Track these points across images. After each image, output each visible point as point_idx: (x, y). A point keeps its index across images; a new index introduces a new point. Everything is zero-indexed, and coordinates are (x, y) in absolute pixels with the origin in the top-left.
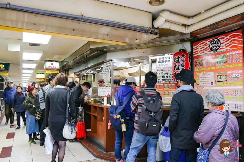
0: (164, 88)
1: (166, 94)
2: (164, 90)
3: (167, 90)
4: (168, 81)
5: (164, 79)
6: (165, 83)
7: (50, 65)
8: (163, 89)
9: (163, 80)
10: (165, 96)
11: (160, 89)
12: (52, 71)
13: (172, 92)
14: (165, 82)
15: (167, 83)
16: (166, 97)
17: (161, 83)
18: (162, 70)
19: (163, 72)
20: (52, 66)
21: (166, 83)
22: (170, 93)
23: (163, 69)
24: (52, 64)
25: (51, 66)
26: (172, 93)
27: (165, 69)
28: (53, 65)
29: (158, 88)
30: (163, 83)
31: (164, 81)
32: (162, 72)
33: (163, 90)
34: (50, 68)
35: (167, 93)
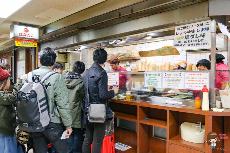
7: (23, 32)
12: (26, 42)
20: (27, 33)
24: (26, 30)
25: (25, 33)
34: (23, 36)
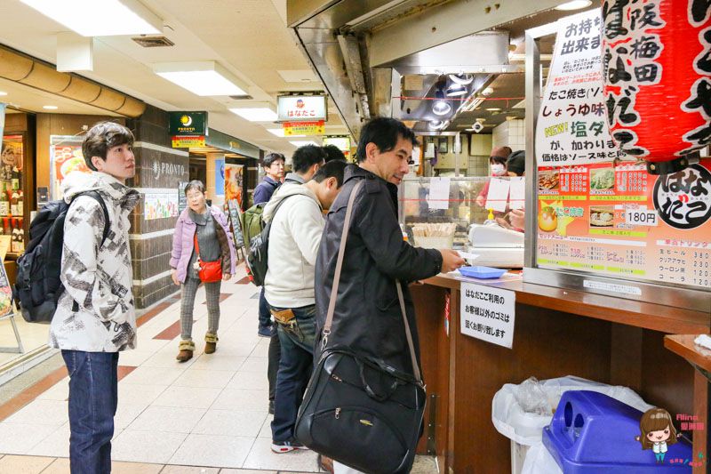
0: (592, 191)
1: (598, 222)
2: (588, 202)
3: (606, 198)
4: (607, 150)
5: (582, 140)
6: (592, 161)
8: (587, 194)
9: (576, 146)
10: (593, 230)
11: (570, 193)
12: (302, 126)
13: (628, 211)
14: (592, 156)
15: (607, 159)
16: (598, 241)
17: (569, 162)
18: (572, 94)
19: (578, 102)
20: (302, 110)
21: (599, 160)
22: (617, 216)
23: (578, 87)
24: (300, 105)
25: (299, 109)
26: (628, 217)
27: (586, 86)
28: (302, 106)
29: (564, 189)
30: (578, 161)
31: (584, 152)
32: (571, 101)
33: (583, 198)
34: (295, 117)
35: (604, 218)
